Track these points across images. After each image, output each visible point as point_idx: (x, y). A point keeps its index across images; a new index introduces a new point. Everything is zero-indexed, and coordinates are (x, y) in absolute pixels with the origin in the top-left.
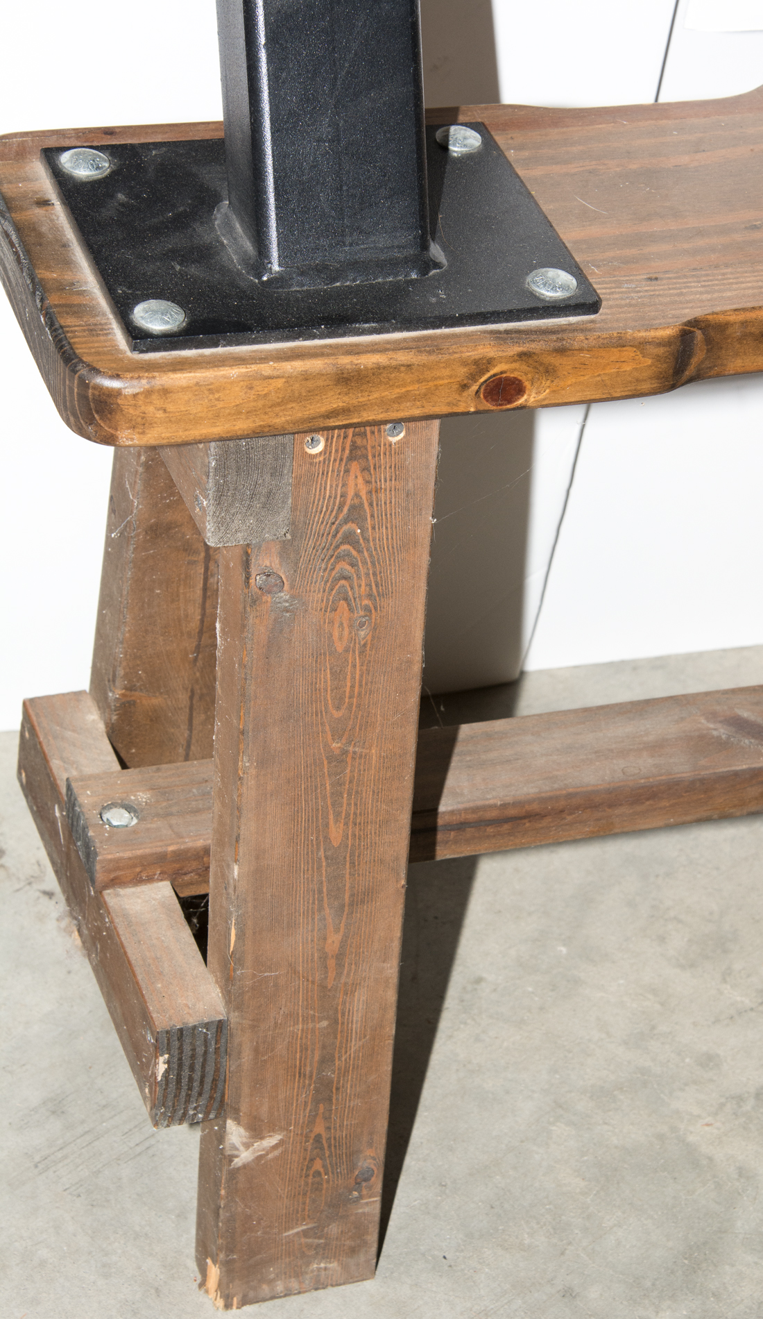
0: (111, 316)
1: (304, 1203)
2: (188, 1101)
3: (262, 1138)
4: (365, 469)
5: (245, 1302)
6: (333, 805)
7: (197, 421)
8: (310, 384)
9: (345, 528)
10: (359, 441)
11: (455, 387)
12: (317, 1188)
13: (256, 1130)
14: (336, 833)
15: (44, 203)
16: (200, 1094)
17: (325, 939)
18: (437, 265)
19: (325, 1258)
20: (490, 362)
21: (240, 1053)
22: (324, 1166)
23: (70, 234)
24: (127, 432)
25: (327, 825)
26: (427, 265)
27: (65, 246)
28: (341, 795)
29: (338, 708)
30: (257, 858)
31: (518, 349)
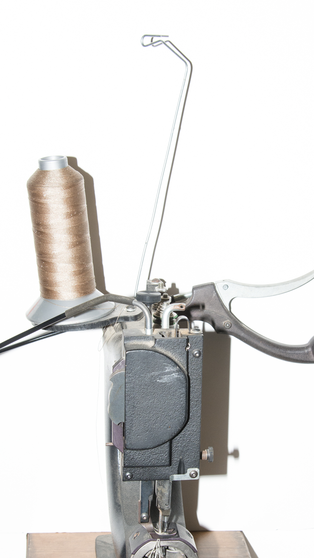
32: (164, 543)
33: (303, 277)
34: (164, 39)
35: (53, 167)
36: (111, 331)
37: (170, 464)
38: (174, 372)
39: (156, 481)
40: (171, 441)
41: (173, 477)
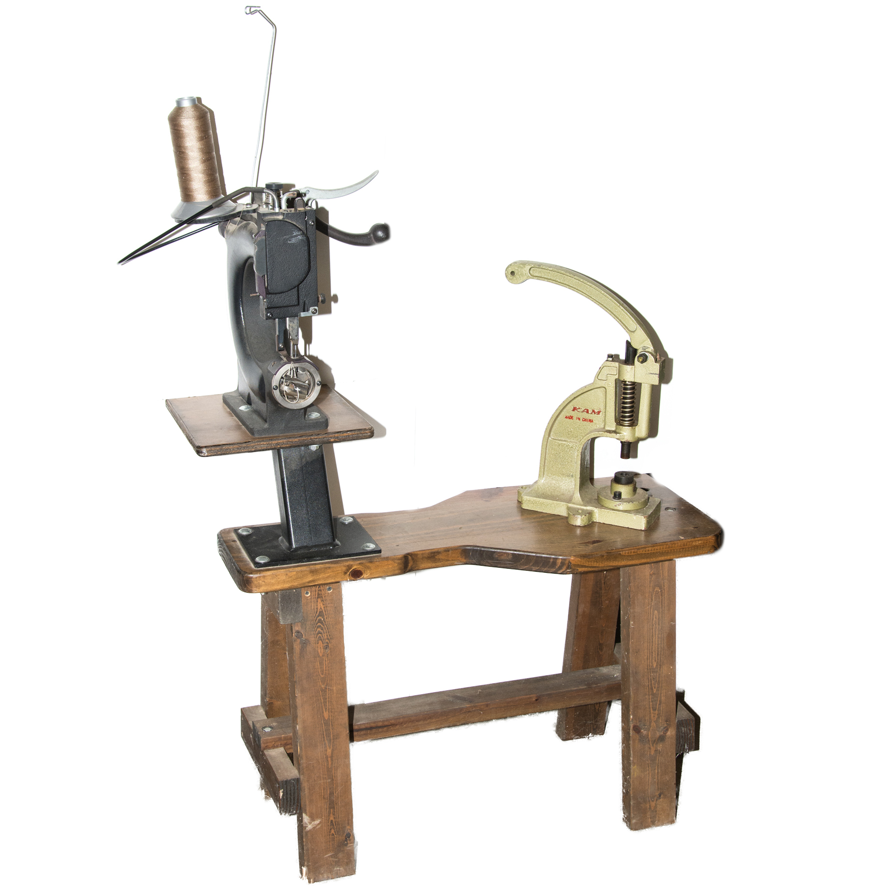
0: (250, 562)
1: (330, 845)
2: (290, 806)
3: (314, 821)
4: (323, 601)
5: (314, 882)
6: (324, 705)
7: (273, 584)
8: (303, 573)
9: (319, 618)
10: (320, 592)
11: (343, 573)
12: (333, 840)
13: (312, 819)
14: (326, 715)
15: (234, 541)
16: (294, 804)
17: (326, 751)
18: (337, 545)
19: (339, 866)
20: (352, 566)
21: (304, 789)
22: (335, 832)
23: (241, 547)
24: (255, 589)
25: (323, 712)
26: (335, 545)
27: (239, 549)
28: (326, 702)
29: (322, 674)
30: (303, 723)
31: (359, 562)
32: (297, 365)
33: (362, 182)
34: (258, 9)
35: (186, 104)
36: (231, 227)
37: (298, 304)
38: (299, 235)
39: (288, 319)
40: (298, 286)
41: (300, 314)
